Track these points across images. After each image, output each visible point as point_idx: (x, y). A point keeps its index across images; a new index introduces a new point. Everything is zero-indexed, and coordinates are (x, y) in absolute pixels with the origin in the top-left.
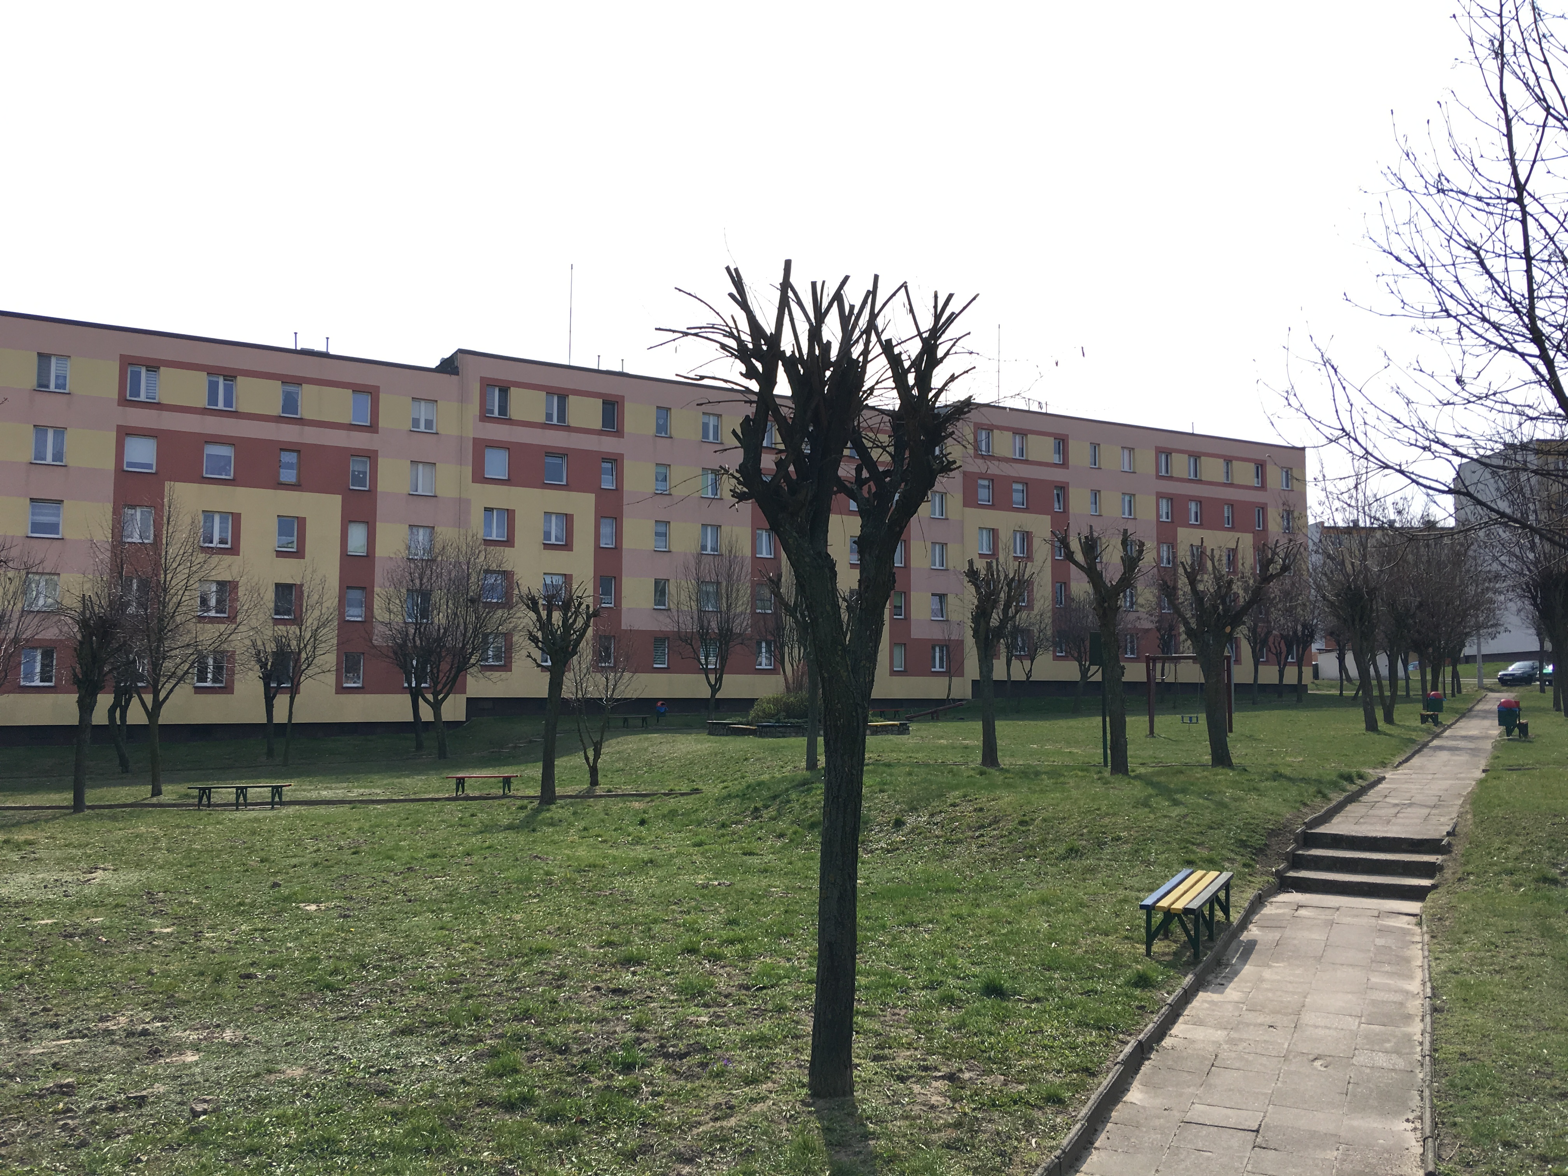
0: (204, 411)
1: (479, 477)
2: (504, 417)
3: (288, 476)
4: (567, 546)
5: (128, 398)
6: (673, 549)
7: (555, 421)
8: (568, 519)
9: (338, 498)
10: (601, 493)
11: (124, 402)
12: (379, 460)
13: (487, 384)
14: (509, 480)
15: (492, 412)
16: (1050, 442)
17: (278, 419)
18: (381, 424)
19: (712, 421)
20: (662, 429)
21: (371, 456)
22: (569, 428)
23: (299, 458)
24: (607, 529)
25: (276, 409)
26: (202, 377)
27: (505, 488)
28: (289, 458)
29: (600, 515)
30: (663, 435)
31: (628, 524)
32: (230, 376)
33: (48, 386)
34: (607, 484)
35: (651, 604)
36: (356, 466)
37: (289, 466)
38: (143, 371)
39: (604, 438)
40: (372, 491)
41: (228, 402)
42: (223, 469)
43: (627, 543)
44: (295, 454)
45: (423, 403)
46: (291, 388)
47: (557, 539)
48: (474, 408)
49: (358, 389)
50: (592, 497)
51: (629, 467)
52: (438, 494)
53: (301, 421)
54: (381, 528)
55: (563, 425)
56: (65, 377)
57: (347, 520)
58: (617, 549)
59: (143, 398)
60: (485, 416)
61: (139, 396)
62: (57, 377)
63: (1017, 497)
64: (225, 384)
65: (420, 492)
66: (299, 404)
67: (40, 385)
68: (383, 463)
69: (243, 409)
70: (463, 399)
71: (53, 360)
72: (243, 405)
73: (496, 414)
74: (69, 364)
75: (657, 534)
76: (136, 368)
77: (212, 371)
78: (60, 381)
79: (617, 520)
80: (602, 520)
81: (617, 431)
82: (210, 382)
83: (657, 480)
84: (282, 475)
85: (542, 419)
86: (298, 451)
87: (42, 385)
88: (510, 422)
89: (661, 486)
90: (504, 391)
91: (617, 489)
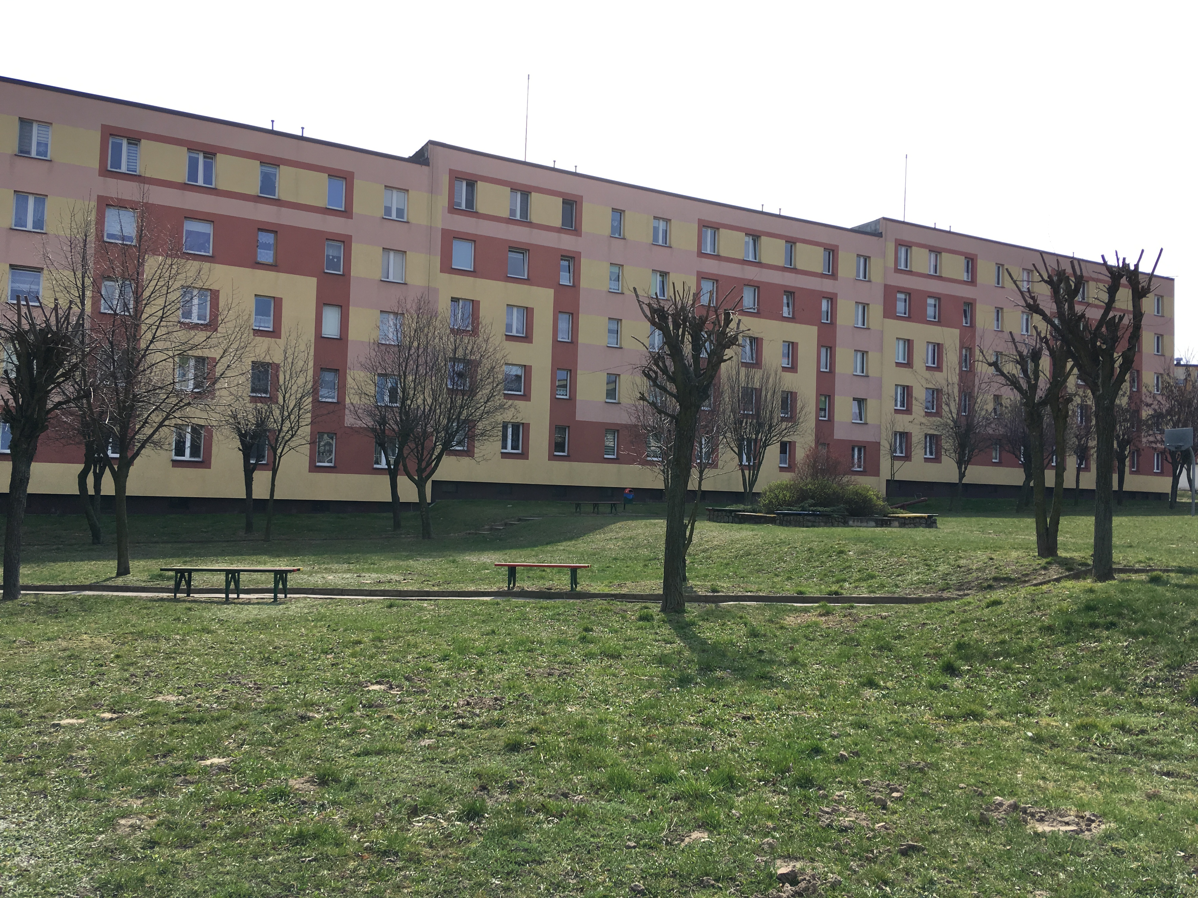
0: (184, 187)
1: (447, 267)
2: (471, 210)
3: (266, 256)
4: (527, 338)
5: (109, 168)
6: (624, 345)
7: (518, 217)
8: (528, 312)
9: (312, 282)
10: (559, 289)
11: (104, 172)
12: (353, 245)
13: (456, 176)
14: (474, 271)
15: (460, 204)
16: (961, 261)
17: (256, 199)
18: (356, 210)
19: (662, 225)
20: (617, 231)
21: (345, 241)
22: (531, 225)
23: (276, 239)
24: (564, 324)
25: (254, 189)
26: (183, 154)
27: (470, 280)
28: (267, 238)
29: (558, 310)
30: (617, 236)
31: (583, 320)
32: (210, 154)
33: (29, 152)
34: (565, 280)
35: (603, 397)
36: (330, 251)
37: (266, 247)
38: (125, 142)
39: (563, 235)
40: (346, 276)
41: (208, 178)
42: (202, 247)
43: (583, 339)
44: (272, 235)
45: (395, 193)
46: (268, 169)
47: (517, 332)
48: (443, 201)
49: (334, 174)
50: (551, 292)
51: (586, 266)
52: (409, 281)
53: (279, 203)
54: (354, 312)
55: (525, 221)
56: (47, 145)
57: (322, 302)
58: (573, 342)
59: (124, 169)
60: (453, 208)
61: (120, 168)
62: (39, 144)
63: (930, 311)
64: (205, 162)
65: (391, 279)
66: (277, 185)
67: (21, 151)
68: (355, 247)
69: (222, 186)
70: (432, 190)
71: (35, 127)
72: (222, 182)
73: (463, 207)
74: (50, 133)
75: (610, 331)
76: (117, 140)
77: (192, 147)
78: (41, 149)
79: (573, 316)
80: (561, 316)
81: (575, 230)
82: (190, 158)
83: (611, 279)
84: (259, 256)
85: (506, 214)
86: (276, 232)
87: (23, 152)
88: (477, 215)
89: (614, 286)
90: (471, 185)
91: (574, 286)
